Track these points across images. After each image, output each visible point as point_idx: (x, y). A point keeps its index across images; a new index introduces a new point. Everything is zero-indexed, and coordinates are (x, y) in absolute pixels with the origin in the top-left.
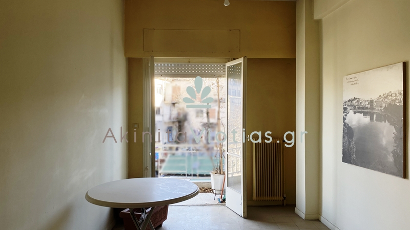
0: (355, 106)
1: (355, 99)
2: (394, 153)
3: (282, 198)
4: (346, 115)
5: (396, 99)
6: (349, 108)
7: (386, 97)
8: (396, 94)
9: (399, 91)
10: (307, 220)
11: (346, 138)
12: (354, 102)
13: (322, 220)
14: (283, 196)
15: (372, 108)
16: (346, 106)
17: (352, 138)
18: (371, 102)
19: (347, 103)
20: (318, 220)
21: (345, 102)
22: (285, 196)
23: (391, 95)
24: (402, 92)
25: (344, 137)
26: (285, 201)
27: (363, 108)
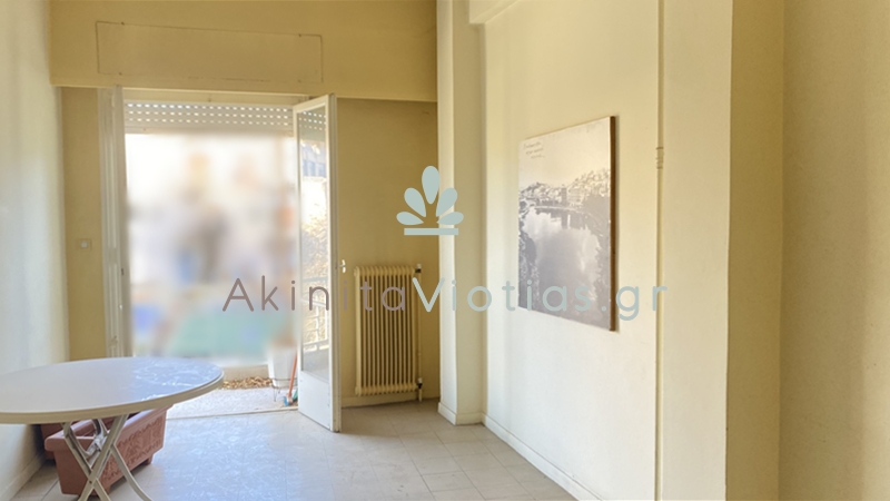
0: (538, 200)
1: (539, 185)
2: (598, 284)
3: (415, 386)
4: (524, 217)
5: (601, 185)
6: (528, 203)
7: (585, 182)
8: (600, 177)
9: (604, 170)
10: (460, 425)
11: (525, 260)
12: (537, 190)
13: (488, 422)
14: (417, 381)
15: (565, 203)
16: (524, 200)
17: (533, 261)
18: (563, 192)
19: (526, 194)
20: (481, 424)
21: (523, 192)
22: (420, 381)
23: (593, 179)
24: (609, 173)
25: (520, 259)
26: (420, 391)
27: (550, 203)
